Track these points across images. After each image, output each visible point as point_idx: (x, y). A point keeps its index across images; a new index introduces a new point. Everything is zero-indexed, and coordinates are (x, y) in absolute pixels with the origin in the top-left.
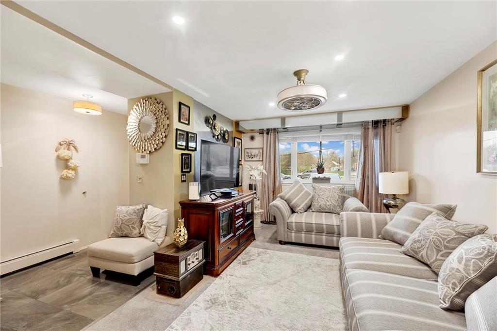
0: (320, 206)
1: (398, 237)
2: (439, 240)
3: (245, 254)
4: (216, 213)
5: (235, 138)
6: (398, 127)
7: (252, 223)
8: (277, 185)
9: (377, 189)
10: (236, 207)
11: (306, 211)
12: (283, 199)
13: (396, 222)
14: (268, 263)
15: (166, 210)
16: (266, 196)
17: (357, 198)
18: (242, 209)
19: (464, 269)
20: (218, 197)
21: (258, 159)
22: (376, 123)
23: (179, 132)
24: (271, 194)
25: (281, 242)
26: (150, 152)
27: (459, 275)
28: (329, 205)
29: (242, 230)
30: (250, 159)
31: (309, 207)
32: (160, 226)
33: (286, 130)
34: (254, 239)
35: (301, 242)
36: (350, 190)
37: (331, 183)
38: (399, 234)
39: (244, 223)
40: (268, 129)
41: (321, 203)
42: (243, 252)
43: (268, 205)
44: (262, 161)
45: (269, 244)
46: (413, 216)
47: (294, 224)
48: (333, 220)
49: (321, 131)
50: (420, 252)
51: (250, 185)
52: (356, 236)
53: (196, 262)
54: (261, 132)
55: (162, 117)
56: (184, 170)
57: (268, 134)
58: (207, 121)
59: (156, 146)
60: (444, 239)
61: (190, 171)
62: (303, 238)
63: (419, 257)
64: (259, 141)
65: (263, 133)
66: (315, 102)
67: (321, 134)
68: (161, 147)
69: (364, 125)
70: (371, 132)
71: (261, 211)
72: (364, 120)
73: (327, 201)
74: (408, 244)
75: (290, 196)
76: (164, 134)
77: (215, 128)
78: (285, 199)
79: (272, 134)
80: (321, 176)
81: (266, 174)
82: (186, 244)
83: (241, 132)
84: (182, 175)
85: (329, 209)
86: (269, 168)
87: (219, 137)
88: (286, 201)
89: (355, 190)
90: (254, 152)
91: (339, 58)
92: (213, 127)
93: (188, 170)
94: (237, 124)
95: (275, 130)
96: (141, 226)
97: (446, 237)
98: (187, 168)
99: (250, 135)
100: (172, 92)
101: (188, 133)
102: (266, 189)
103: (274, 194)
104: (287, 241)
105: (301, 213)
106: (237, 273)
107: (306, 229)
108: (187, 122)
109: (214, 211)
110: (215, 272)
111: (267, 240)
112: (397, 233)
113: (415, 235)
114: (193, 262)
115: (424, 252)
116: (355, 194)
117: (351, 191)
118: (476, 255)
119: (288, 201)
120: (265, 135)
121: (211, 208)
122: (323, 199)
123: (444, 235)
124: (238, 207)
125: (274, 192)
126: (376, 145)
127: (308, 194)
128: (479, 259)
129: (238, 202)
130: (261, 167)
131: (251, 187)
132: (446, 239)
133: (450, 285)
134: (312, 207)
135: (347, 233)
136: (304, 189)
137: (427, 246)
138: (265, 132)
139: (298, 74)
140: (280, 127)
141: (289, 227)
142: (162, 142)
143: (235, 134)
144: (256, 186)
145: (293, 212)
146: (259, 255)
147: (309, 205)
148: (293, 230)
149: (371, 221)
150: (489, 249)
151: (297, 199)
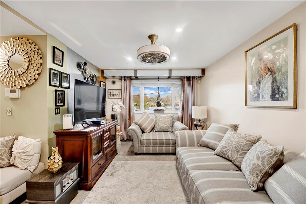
0: (160, 128)
1: (210, 145)
2: (237, 146)
3: (112, 167)
4: (89, 139)
5: (101, 81)
6: (199, 81)
7: (116, 142)
8: (131, 115)
9: (190, 116)
10: (104, 132)
11: (151, 131)
12: (136, 124)
13: (207, 136)
14: (130, 171)
15: (39, 140)
16: (124, 123)
17: (180, 121)
18: (108, 133)
19: (262, 164)
20: (89, 126)
21: (117, 97)
22: (189, 78)
23: (52, 71)
24: (127, 121)
25: (137, 154)
26: (21, 87)
27: (259, 168)
28: (165, 127)
29: (109, 149)
30: (112, 97)
31: (153, 129)
32: (32, 155)
33: (137, 78)
34: (117, 154)
35: (150, 152)
36: (176, 117)
37: (165, 113)
38: (212, 143)
39: (110, 143)
40: (125, 77)
41: (161, 125)
42: (110, 165)
43: (125, 128)
44: (121, 98)
45: (128, 156)
46: (218, 132)
47: (145, 141)
48: (170, 137)
49: (158, 80)
50: (227, 153)
51: (112, 115)
52: (186, 146)
53: (71, 182)
54: (121, 78)
55: (35, 56)
56: (57, 104)
57: (125, 80)
58: (79, 65)
59: (28, 82)
60: (240, 145)
61: (64, 105)
62: (151, 149)
63: (226, 156)
64: (118, 85)
65: (122, 80)
66: (163, 58)
67: (159, 82)
68: (33, 84)
69: (181, 78)
70: (186, 82)
71: (121, 133)
72: (181, 76)
73: (165, 124)
74: (218, 149)
75: (141, 122)
76: (37, 72)
77: (85, 72)
78: (138, 124)
79: (128, 80)
80: (159, 108)
81: (124, 107)
82: (60, 169)
83: (105, 78)
84: (56, 108)
85: (166, 129)
86: (126, 103)
87: (89, 79)
88: (138, 125)
89: (178, 117)
90: (115, 92)
92: (84, 72)
93: (62, 104)
94: (102, 72)
95: (130, 78)
96: (11, 156)
97: (241, 144)
98: (61, 102)
99: (112, 80)
100: (46, 35)
101: (61, 73)
102: (124, 118)
103: (129, 121)
104: (140, 152)
105: (148, 133)
106: (107, 184)
107: (153, 143)
108: (61, 64)
109: (87, 137)
110: (88, 187)
111: (126, 153)
112: (209, 142)
113: (223, 143)
114: (68, 183)
115: (229, 154)
116: (178, 120)
117: (176, 118)
118: (268, 155)
119: (140, 126)
120: (123, 81)
121: (85, 135)
122: (162, 123)
123: (240, 142)
124: (106, 132)
125: (129, 119)
126: (189, 90)
127: (152, 120)
128: (270, 157)
129: (106, 128)
130: (121, 103)
131: (113, 117)
132: (241, 145)
133: (255, 175)
134: (155, 129)
135: (181, 144)
136: (150, 117)
137: (231, 149)
138: (123, 79)
139: (151, 37)
140: (134, 76)
141: (141, 143)
142: (35, 79)
143: (101, 79)
144: (117, 115)
145: (143, 132)
146: (122, 166)
147: (153, 127)
148: (144, 145)
149: (193, 136)
150: (275, 151)
151: (146, 123)
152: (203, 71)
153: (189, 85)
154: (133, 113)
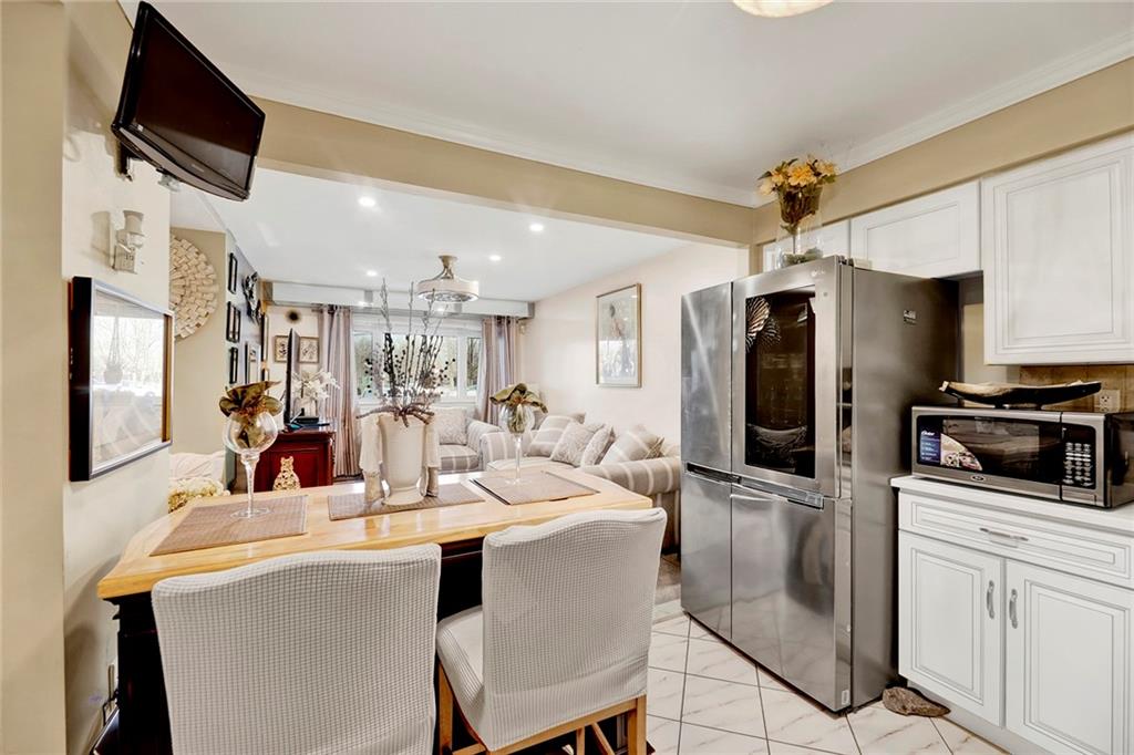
1: (543, 451)
6: (523, 327)
8: (353, 408)
13: (541, 437)
17: (479, 419)
21: (306, 359)
22: (499, 318)
24: (341, 424)
36: (469, 411)
38: (546, 447)
44: (317, 362)
46: (556, 426)
48: (464, 452)
49: (426, 320)
50: (564, 454)
54: (317, 309)
57: (332, 313)
64: (309, 325)
65: (321, 312)
69: (485, 320)
70: (494, 328)
72: (484, 313)
74: (554, 452)
79: (341, 314)
83: (269, 303)
87: (254, 313)
89: (476, 411)
91: (495, 258)
92: (250, 294)
94: (268, 286)
95: (351, 311)
97: (581, 438)
99: (289, 310)
103: (345, 426)
112: (543, 447)
113: (560, 443)
115: (567, 454)
116: (476, 417)
125: (344, 421)
126: (500, 345)
130: (329, 376)
135: (494, 456)
139: (445, 260)
150: (608, 432)
152: (532, 306)
153: (500, 334)
154: (357, 404)
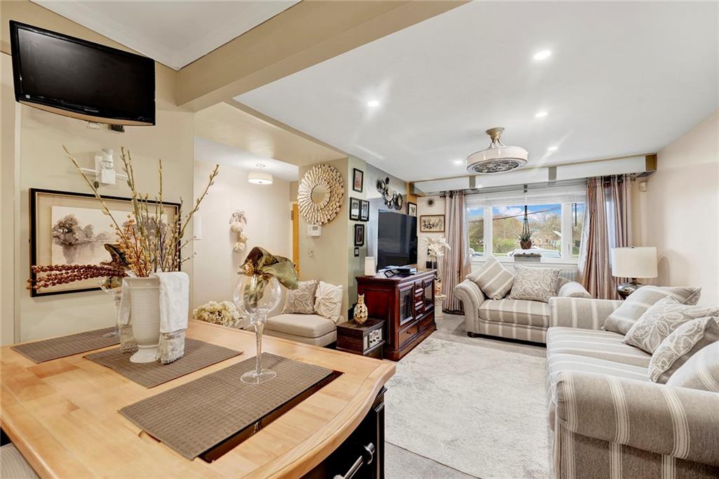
0: (524, 291)
1: (621, 327)
2: (664, 325)
3: (427, 344)
4: (396, 289)
5: (409, 203)
6: (643, 184)
7: (433, 308)
8: (464, 263)
9: (610, 270)
10: (416, 287)
11: (504, 297)
12: (473, 281)
13: (620, 311)
14: (455, 354)
15: (341, 286)
16: (449, 278)
17: (580, 283)
18: (421, 289)
19: (675, 347)
20: (395, 274)
21: (438, 229)
22: (607, 181)
23: (353, 201)
24: (456, 275)
25: (470, 335)
26: (323, 223)
27: (669, 353)
28: (536, 290)
29: (421, 315)
30: (428, 230)
31: (509, 293)
32: (335, 303)
33: (475, 191)
34: (435, 330)
35: (497, 336)
36: (571, 272)
37: (542, 261)
38: (624, 322)
39: (423, 308)
40: (451, 191)
41: (526, 286)
42: (423, 342)
43: (451, 289)
44: (444, 231)
45: (455, 336)
46: (644, 302)
47: (488, 313)
48: (542, 310)
49: (525, 191)
50: (643, 339)
51: (427, 262)
52: (570, 326)
53: (377, 342)
54: (443, 195)
55: (336, 185)
56: (357, 243)
57: (451, 197)
58: (379, 185)
59: (329, 217)
60: (669, 324)
61: (363, 244)
62: (500, 330)
63: (642, 346)
64: (439, 207)
65: (445, 197)
67: (527, 196)
68: (334, 218)
69: (590, 183)
70: (600, 190)
71: (443, 296)
73: (535, 283)
74: (630, 334)
75: (481, 278)
76: (338, 204)
77: (387, 193)
78: (475, 280)
79: (457, 197)
80: (528, 252)
81: (450, 249)
82: (366, 322)
83: (416, 196)
84: (355, 249)
85: (538, 296)
86: (454, 241)
87: (392, 203)
88: (476, 283)
89: (578, 273)
90: (433, 220)
92: (386, 192)
93: (361, 243)
94: (411, 186)
95: (462, 193)
96: (314, 304)
97: (672, 321)
98: (360, 241)
99: (427, 199)
100: (347, 158)
101: (361, 201)
102: (449, 268)
103: (460, 275)
104: (478, 332)
105: (497, 299)
106: (418, 360)
107: (504, 318)
108: (360, 189)
109: (395, 288)
110: (395, 356)
111: (451, 332)
112: (622, 321)
113: (640, 322)
114: (374, 341)
115: (647, 340)
116: (577, 278)
117: (572, 274)
118: (687, 332)
119: (479, 284)
120: (448, 198)
121: (391, 285)
122: (530, 281)
123: (670, 319)
124: (418, 287)
125: (459, 272)
126: (610, 207)
127: (507, 275)
128: (689, 336)
129: (418, 281)
130: (443, 241)
131: (429, 265)
132: (672, 323)
133: (660, 364)
134: (512, 292)
135: (558, 322)
136: (502, 269)
137: (651, 332)
138: (448, 195)
139: (491, 133)
140: (468, 188)
141: (481, 315)
142: (336, 213)
143: (409, 199)
144: (436, 264)
145: (486, 298)
146: (443, 346)
147: (508, 289)
148: (486, 319)
149: (590, 308)
150: (698, 325)
151: (492, 281)
152: (652, 159)
153: (608, 195)
154: (468, 261)
